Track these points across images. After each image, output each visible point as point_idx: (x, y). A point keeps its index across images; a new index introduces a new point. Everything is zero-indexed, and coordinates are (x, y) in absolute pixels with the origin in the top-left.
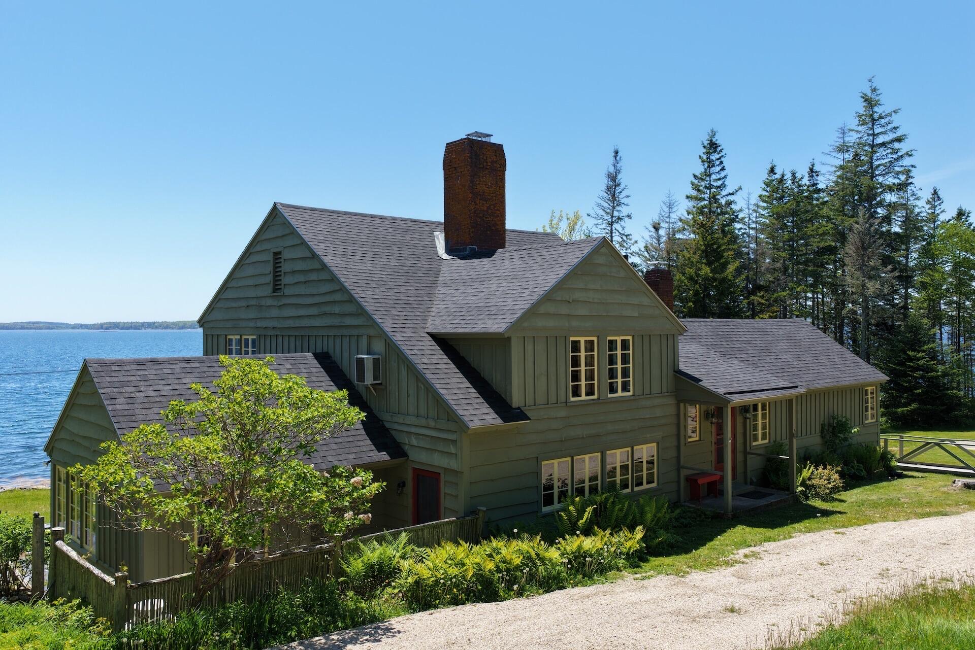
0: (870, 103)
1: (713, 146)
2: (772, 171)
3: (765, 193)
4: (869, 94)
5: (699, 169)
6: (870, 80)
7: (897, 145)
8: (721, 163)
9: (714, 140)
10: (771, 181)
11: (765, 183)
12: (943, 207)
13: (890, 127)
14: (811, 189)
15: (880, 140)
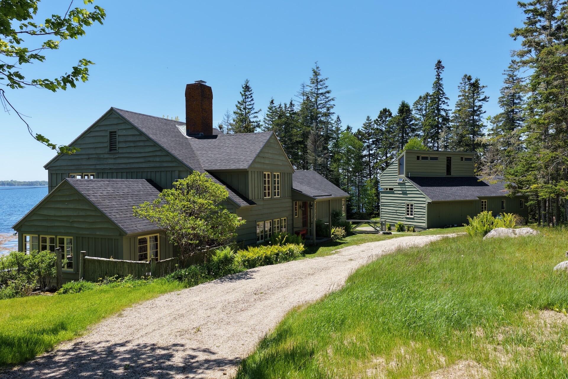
0: (316, 74)
1: (247, 88)
2: (272, 102)
3: (269, 113)
4: (316, 70)
5: (241, 99)
6: (316, 63)
7: (327, 95)
8: (251, 97)
9: (248, 85)
10: (272, 107)
11: (269, 108)
12: (341, 124)
13: (324, 86)
14: (291, 112)
15: (320, 91)
